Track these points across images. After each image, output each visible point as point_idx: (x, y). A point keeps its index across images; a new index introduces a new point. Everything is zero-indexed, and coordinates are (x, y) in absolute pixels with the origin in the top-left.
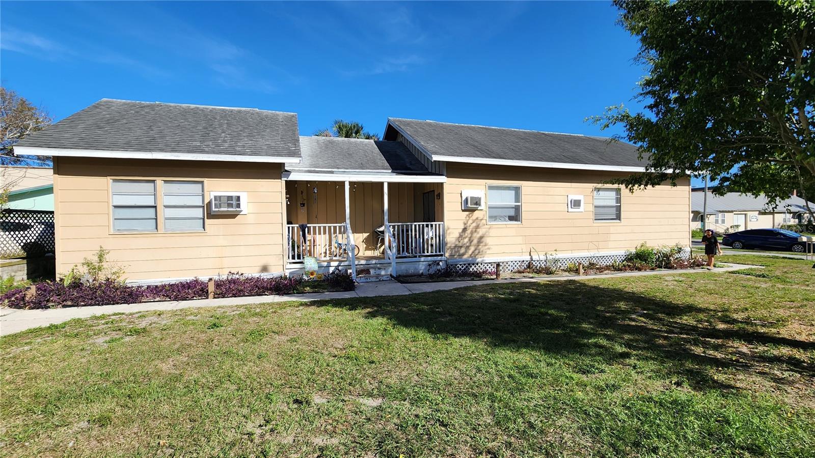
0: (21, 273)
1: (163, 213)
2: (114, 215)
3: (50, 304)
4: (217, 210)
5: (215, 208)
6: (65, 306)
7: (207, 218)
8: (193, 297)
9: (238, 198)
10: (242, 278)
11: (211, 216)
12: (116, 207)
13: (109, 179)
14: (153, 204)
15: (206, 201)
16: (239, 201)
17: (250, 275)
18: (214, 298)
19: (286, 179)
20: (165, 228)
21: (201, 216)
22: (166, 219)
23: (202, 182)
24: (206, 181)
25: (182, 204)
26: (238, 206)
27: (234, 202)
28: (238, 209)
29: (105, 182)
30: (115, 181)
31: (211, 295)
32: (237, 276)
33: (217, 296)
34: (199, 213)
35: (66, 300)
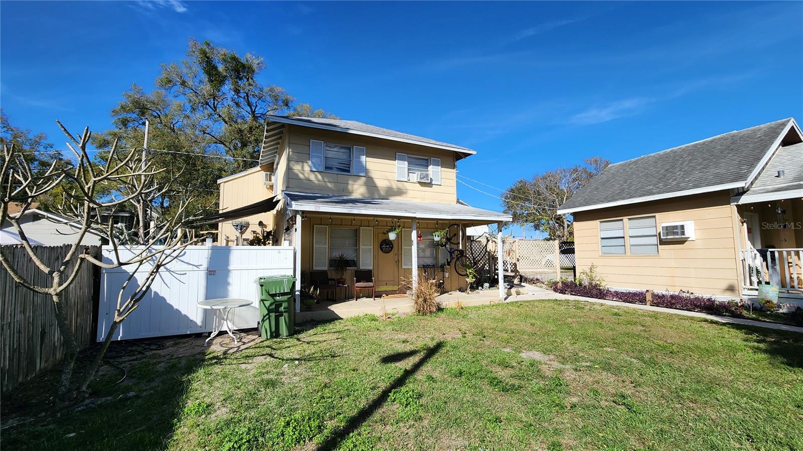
0: (571, 277)
1: (629, 242)
2: (601, 244)
3: (566, 292)
4: (665, 238)
5: (663, 236)
6: (571, 294)
7: (660, 245)
8: (636, 302)
9: (682, 227)
10: (692, 297)
11: (662, 242)
12: (602, 238)
13: (598, 222)
14: (622, 236)
15: (658, 232)
16: (683, 229)
17: (700, 296)
18: (651, 305)
19: (736, 203)
20: (631, 252)
21: (656, 243)
22: (632, 245)
23: (654, 217)
24: (657, 215)
25: (641, 235)
26: (683, 233)
27: (679, 231)
28: (683, 236)
29: (595, 224)
30: (601, 222)
31: (648, 303)
32: (688, 295)
33: (654, 304)
34: (655, 240)
35: (572, 291)
